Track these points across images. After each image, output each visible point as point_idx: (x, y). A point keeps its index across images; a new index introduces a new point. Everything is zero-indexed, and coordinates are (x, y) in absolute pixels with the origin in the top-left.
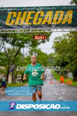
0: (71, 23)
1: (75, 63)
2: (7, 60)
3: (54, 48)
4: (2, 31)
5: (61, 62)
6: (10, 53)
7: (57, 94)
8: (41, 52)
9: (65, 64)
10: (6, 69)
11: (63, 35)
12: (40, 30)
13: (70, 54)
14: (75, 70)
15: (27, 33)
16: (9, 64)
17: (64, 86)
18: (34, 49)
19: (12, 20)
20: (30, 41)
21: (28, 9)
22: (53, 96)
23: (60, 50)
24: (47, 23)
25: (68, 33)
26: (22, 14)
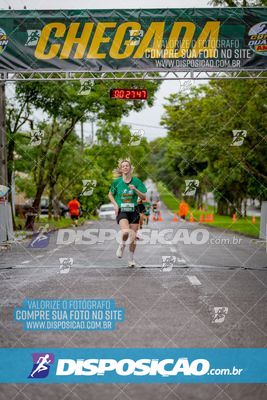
1: (222, 167)
2: (36, 155)
3: (166, 125)
4: (24, 74)
5: (183, 162)
7: (174, 250)
9: (194, 168)
10: (35, 180)
12: (129, 75)
14: (221, 183)
16: (42, 164)
19: (53, 46)
20: (101, 104)
21: (96, 15)
23: (181, 130)
25: (206, 82)
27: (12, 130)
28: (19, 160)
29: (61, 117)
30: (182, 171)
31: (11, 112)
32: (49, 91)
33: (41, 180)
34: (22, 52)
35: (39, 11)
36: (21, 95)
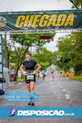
0: (72, 25)
1: (76, 60)
2: (17, 58)
3: (57, 47)
4: (12, 32)
5: (63, 59)
6: (19, 51)
7: (61, 87)
8: (47, 50)
9: (67, 60)
10: (16, 65)
12: (46, 31)
14: (76, 66)
15: (34, 34)
16: (19, 61)
17: (66, 80)
18: (40, 48)
19: (21, 23)
20: (37, 41)
21: (35, 13)
22: (58, 88)
23: (62, 49)
24: (51, 25)
25: (70, 33)
26: (30, 17)
27: (9, 50)
28: (11, 59)
29: (24, 45)
30: (63, 61)
31: (8, 44)
32: (20, 37)
33: (18, 65)
34: (11, 25)
35: (16, 12)
36: (11, 39)
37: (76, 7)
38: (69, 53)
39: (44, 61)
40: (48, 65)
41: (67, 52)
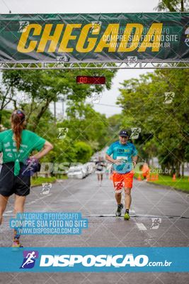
0: (157, 50)
3: (120, 105)
4: (9, 64)
8: (93, 111)
9: (143, 138)
11: (141, 76)
12: (92, 65)
13: (156, 116)
14: (164, 151)
19: (31, 42)
20: (70, 88)
21: (66, 18)
24: (106, 50)
26: (53, 30)
29: (38, 98)
32: (29, 77)
34: (8, 47)
35: (20, 15)
36: (6, 80)
37: (169, 6)
38: (149, 120)
39: (86, 138)
40: (97, 148)
41: (143, 117)
